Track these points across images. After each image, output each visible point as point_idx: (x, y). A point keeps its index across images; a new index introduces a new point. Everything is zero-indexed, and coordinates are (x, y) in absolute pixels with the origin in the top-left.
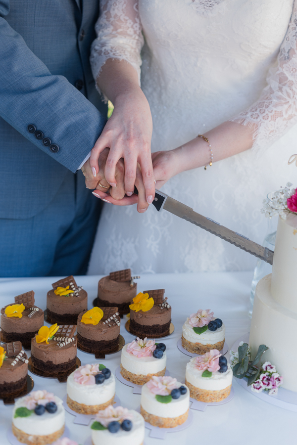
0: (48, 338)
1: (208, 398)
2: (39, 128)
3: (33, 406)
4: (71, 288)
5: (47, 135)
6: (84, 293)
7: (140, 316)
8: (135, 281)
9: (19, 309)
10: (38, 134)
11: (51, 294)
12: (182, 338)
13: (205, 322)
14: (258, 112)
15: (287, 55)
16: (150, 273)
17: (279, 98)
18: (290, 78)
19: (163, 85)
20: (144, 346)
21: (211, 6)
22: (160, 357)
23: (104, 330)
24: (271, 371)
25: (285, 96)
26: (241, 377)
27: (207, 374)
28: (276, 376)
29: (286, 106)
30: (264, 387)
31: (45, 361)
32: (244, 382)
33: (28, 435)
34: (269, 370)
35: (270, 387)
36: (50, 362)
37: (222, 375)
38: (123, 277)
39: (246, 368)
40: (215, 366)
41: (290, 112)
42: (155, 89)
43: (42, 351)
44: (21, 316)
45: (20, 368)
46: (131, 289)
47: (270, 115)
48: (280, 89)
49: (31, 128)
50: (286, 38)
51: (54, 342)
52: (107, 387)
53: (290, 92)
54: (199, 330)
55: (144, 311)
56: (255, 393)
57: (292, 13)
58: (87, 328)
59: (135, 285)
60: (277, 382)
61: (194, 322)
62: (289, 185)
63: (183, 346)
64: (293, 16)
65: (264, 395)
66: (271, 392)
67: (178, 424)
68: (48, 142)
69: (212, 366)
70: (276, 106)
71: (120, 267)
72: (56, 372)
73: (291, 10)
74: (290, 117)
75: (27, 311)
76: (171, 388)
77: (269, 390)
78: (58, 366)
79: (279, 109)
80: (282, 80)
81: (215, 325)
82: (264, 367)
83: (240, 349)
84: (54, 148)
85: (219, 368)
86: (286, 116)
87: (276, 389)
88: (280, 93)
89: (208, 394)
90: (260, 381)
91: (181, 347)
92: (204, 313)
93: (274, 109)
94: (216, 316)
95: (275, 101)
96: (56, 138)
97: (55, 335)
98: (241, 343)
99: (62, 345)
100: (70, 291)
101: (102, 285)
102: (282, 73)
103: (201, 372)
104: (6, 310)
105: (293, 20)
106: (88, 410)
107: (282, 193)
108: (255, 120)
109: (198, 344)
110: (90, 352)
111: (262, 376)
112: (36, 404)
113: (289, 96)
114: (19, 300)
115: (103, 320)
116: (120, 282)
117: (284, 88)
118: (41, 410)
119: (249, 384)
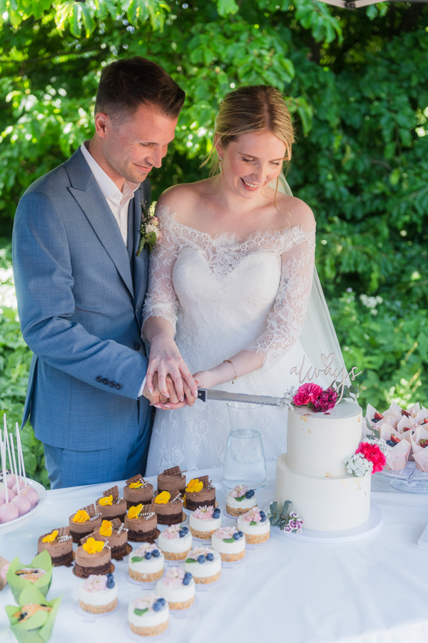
0: (137, 515)
1: (256, 541)
2: (104, 377)
3: (143, 554)
4: (141, 483)
5: (110, 380)
6: (150, 486)
7: (194, 495)
8: (183, 474)
9: (109, 500)
10: (105, 381)
11: (126, 488)
12: (227, 507)
13: (243, 493)
14: (265, 343)
15: (280, 304)
16: (195, 470)
17: (278, 333)
18: (285, 320)
19: (194, 331)
20: (206, 511)
21: (226, 274)
22: (218, 517)
23: (173, 506)
24: (296, 517)
25: (282, 332)
26: (276, 524)
27: (253, 523)
28: (299, 520)
29: (284, 339)
30: (292, 529)
31: (137, 530)
32: (278, 528)
33: (143, 574)
34: (294, 516)
35: (297, 528)
36: (141, 531)
37: (263, 523)
38: (175, 472)
39: (278, 518)
40: (258, 517)
41: (286, 343)
42: (188, 335)
43: (134, 523)
44: (111, 504)
45: (123, 535)
46: (183, 479)
47: (274, 345)
48: (279, 327)
49: (99, 379)
50: (279, 292)
51: (142, 517)
52: (188, 539)
53: (286, 329)
54: (239, 499)
55: (197, 491)
56: (287, 534)
57: (281, 275)
58: (161, 506)
59: (185, 476)
60: (301, 524)
61: (235, 494)
62: (293, 388)
63: (229, 513)
64: (283, 277)
65: (293, 534)
66: (298, 531)
67: (240, 558)
68: (113, 384)
69: (256, 518)
70: (277, 339)
71: (171, 466)
72: (145, 538)
73: (280, 273)
74: (286, 346)
75: (115, 500)
76: (232, 533)
77: (296, 530)
78: (146, 533)
79: (279, 341)
80: (279, 321)
81: (249, 494)
82: (290, 515)
83: (271, 507)
84: (119, 386)
85: (261, 518)
86: (283, 346)
87: (301, 529)
88: (279, 330)
89: (255, 537)
90: (289, 524)
91: (226, 514)
92: (241, 487)
93: (276, 341)
94: (249, 489)
95: (276, 335)
96: (117, 380)
97: (141, 513)
98: (271, 503)
99: (147, 518)
100: (141, 484)
101: (161, 479)
102: (279, 316)
103: (249, 522)
104: (100, 502)
105: (283, 280)
106: (177, 557)
107: (289, 394)
108: (264, 349)
109: (239, 509)
110: (164, 524)
111: (290, 521)
112: (145, 552)
113: (285, 331)
114: (106, 494)
115: (170, 500)
116: (173, 475)
117: (282, 326)
118: (149, 556)
119: (282, 529)
